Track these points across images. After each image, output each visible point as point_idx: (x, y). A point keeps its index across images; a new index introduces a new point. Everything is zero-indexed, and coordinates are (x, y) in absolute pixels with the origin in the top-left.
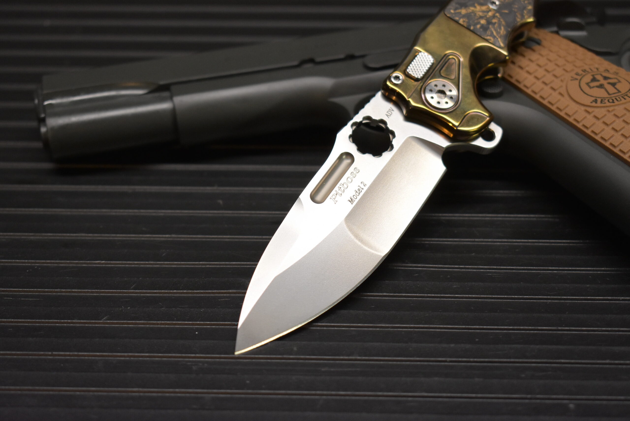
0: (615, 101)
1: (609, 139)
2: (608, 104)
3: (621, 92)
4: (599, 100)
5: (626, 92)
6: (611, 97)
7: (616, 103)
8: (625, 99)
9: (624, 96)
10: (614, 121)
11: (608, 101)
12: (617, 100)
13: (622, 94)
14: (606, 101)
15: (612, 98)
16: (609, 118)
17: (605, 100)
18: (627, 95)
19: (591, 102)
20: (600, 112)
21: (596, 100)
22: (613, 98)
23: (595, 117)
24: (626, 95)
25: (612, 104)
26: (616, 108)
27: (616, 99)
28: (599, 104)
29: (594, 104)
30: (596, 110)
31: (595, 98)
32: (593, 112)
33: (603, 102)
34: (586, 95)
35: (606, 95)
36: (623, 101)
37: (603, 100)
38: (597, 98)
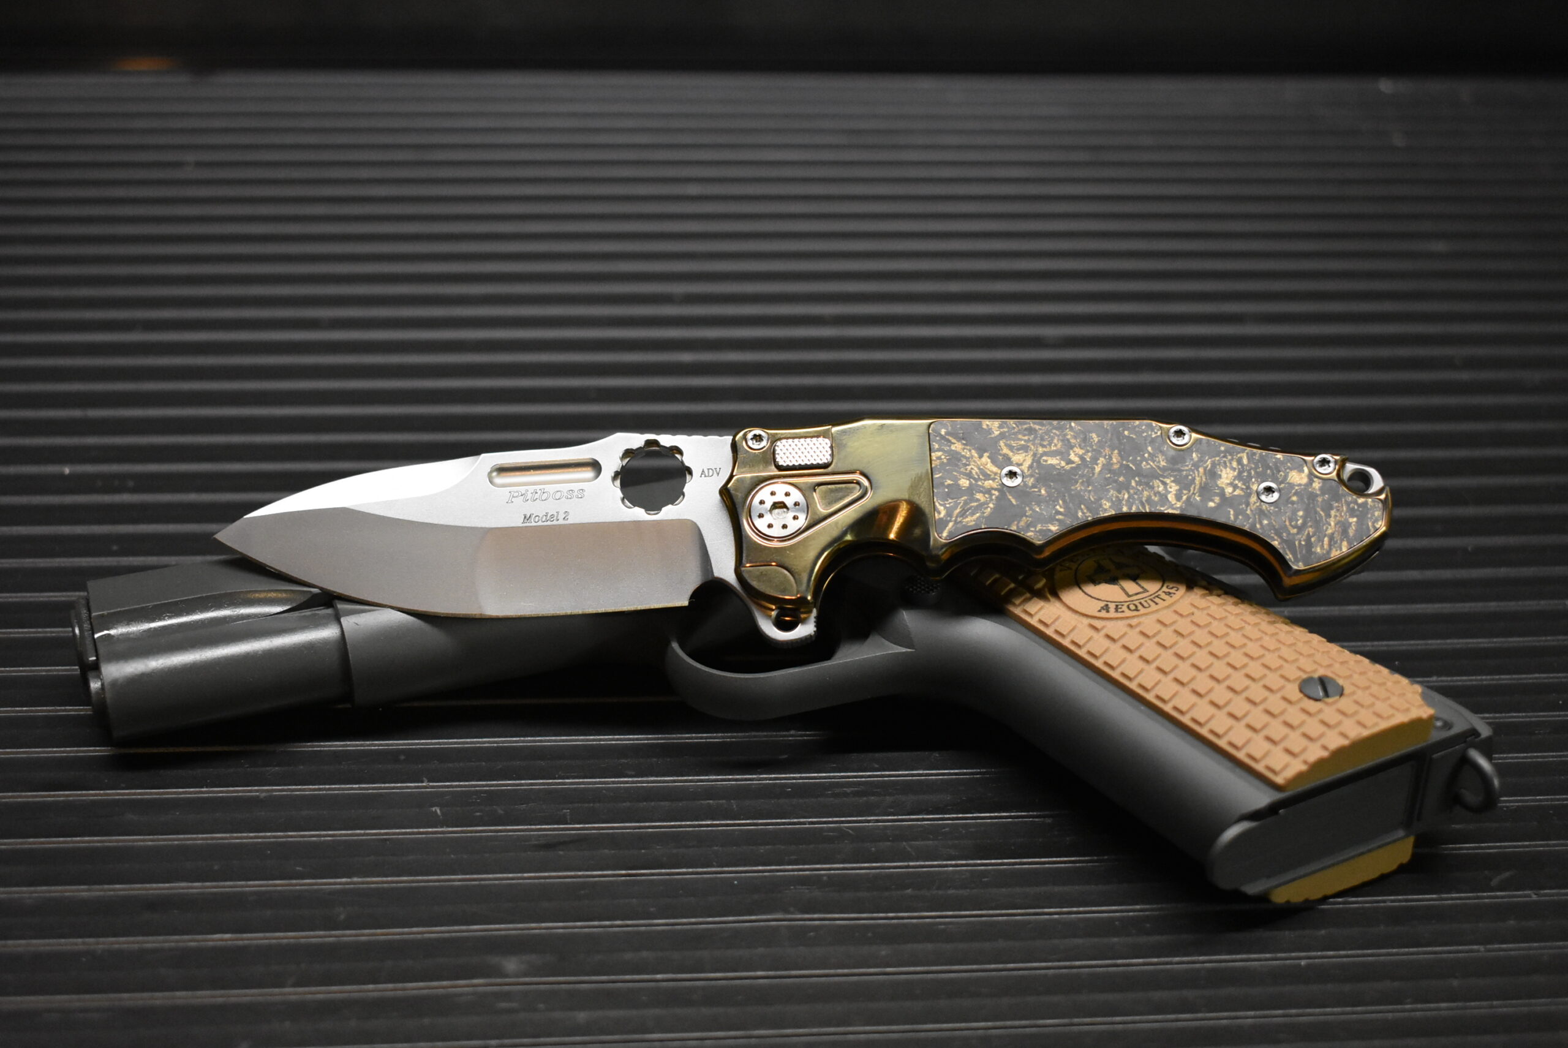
0: (1140, 607)
1: (1136, 676)
2: (1128, 613)
3: (1148, 591)
4: (1112, 606)
5: (1157, 592)
6: (1132, 601)
7: (1142, 611)
8: (1157, 604)
9: (1154, 598)
10: (1142, 645)
11: (1128, 607)
12: (1143, 606)
13: (1151, 595)
14: (1125, 608)
15: (1134, 602)
16: (1133, 639)
17: (1122, 605)
19: (1100, 611)
20: (1116, 628)
21: (1107, 605)
22: (1136, 603)
23: (1108, 636)
24: (1157, 596)
25: (1136, 613)
26: (1142, 619)
27: (1141, 603)
28: (1112, 614)
29: (1103, 614)
30: (1109, 624)
31: (1106, 603)
32: (1103, 627)
33: (1119, 610)
34: (1089, 598)
35: (1124, 598)
36: (1154, 607)
37: (1120, 607)
38: (1109, 603)
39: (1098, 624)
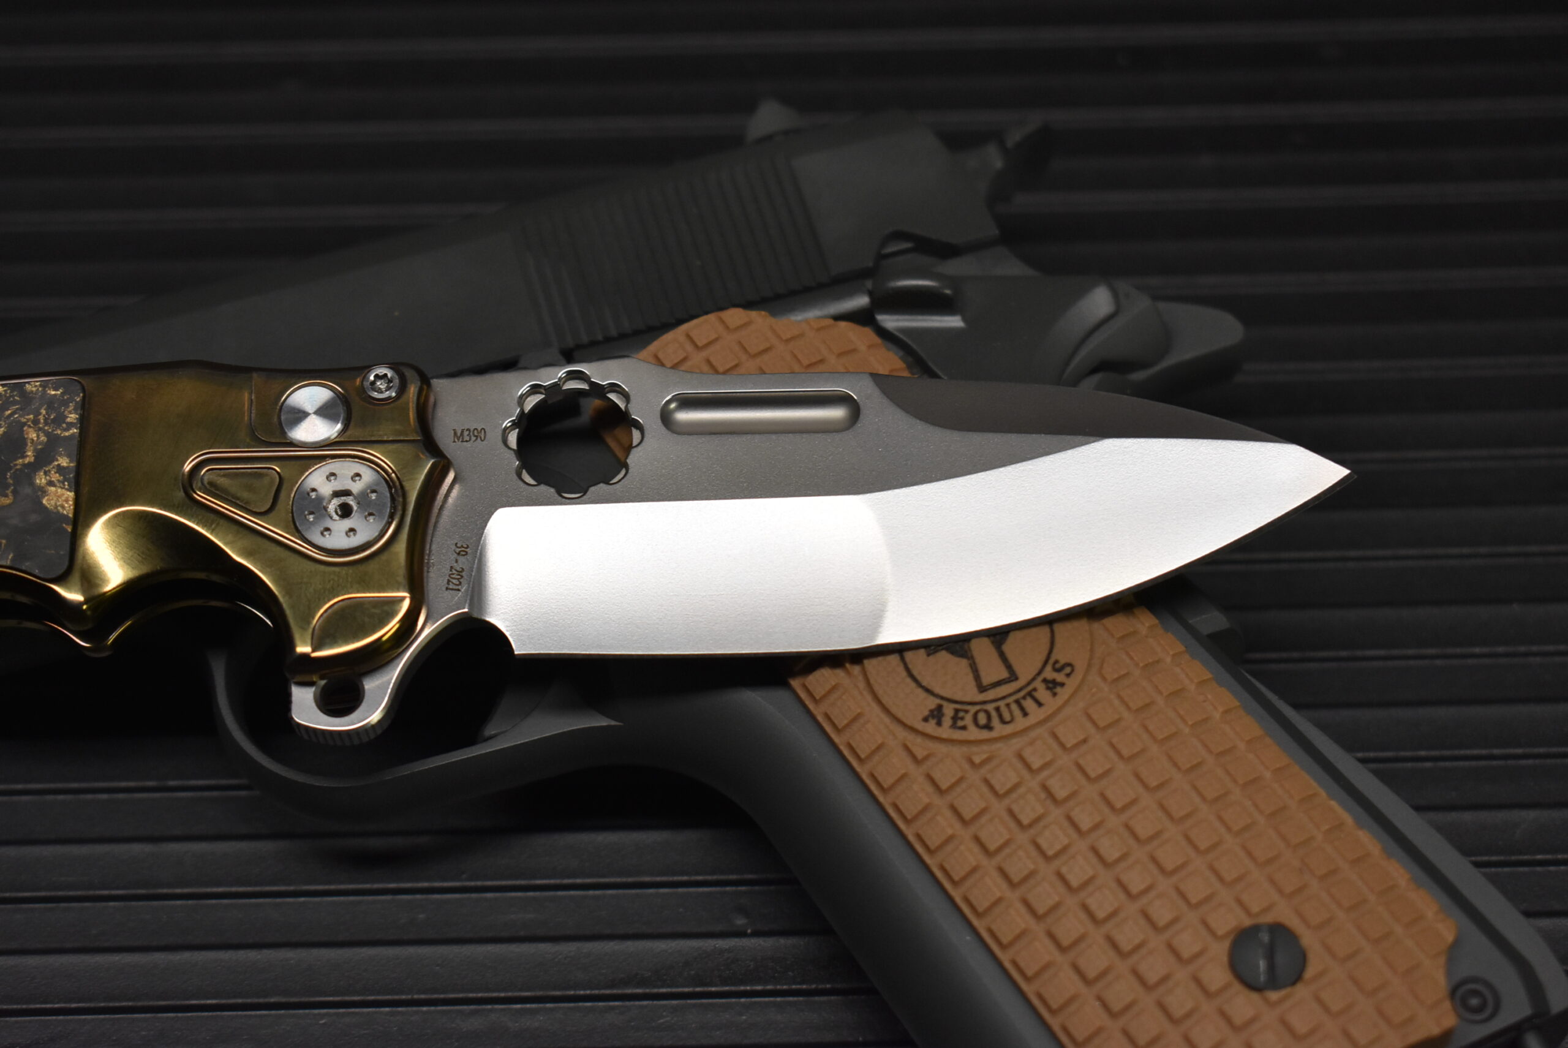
0: (996, 721)
1: (964, 879)
2: (973, 733)
3: (1017, 676)
4: (949, 710)
5: (1033, 679)
6: (985, 702)
7: (999, 729)
8: (1025, 714)
9: (1024, 698)
10: (984, 811)
11: (975, 718)
12: (1000, 716)
13: (1020, 690)
14: (968, 720)
15: (988, 706)
16: (972, 794)
17: (967, 712)
18: (1035, 694)
19: (926, 720)
21: (940, 707)
22: (990, 707)
23: (932, 780)
24: (1030, 694)
25: (985, 734)
26: (994, 751)
27: (997, 709)
28: (946, 728)
29: (930, 728)
30: (938, 752)
31: (938, 701)
32: (926, 756)
33: (959, 722)
34: (913, 685)
35: (971, 693)
36: (1019, 722)
37: (961, 714)
38: (945, 703)
39: (920, 747)
